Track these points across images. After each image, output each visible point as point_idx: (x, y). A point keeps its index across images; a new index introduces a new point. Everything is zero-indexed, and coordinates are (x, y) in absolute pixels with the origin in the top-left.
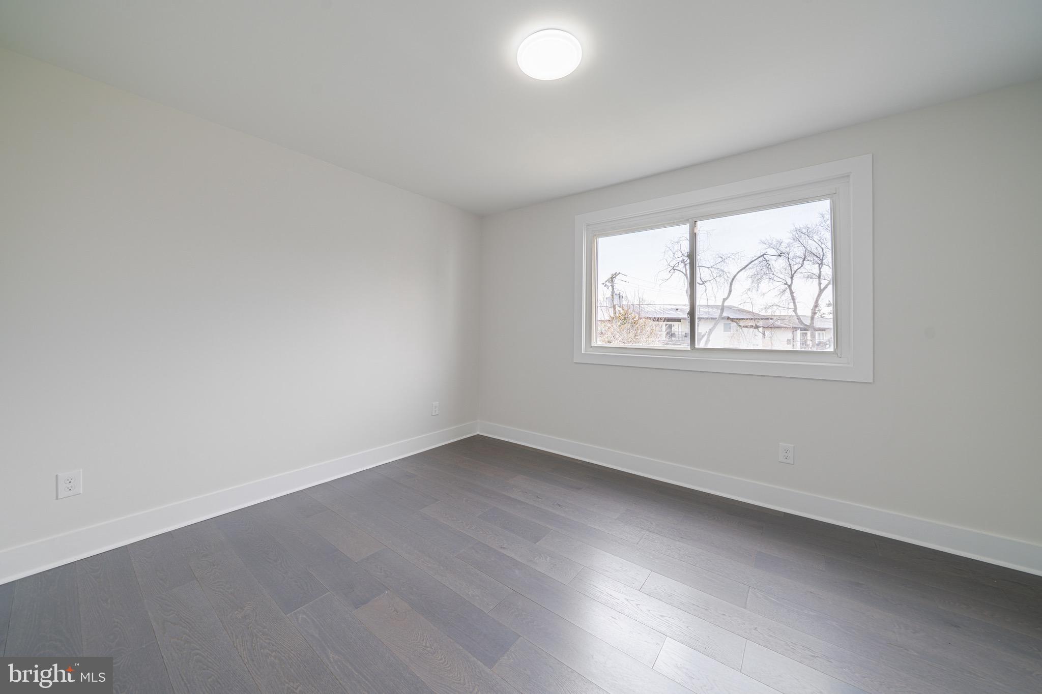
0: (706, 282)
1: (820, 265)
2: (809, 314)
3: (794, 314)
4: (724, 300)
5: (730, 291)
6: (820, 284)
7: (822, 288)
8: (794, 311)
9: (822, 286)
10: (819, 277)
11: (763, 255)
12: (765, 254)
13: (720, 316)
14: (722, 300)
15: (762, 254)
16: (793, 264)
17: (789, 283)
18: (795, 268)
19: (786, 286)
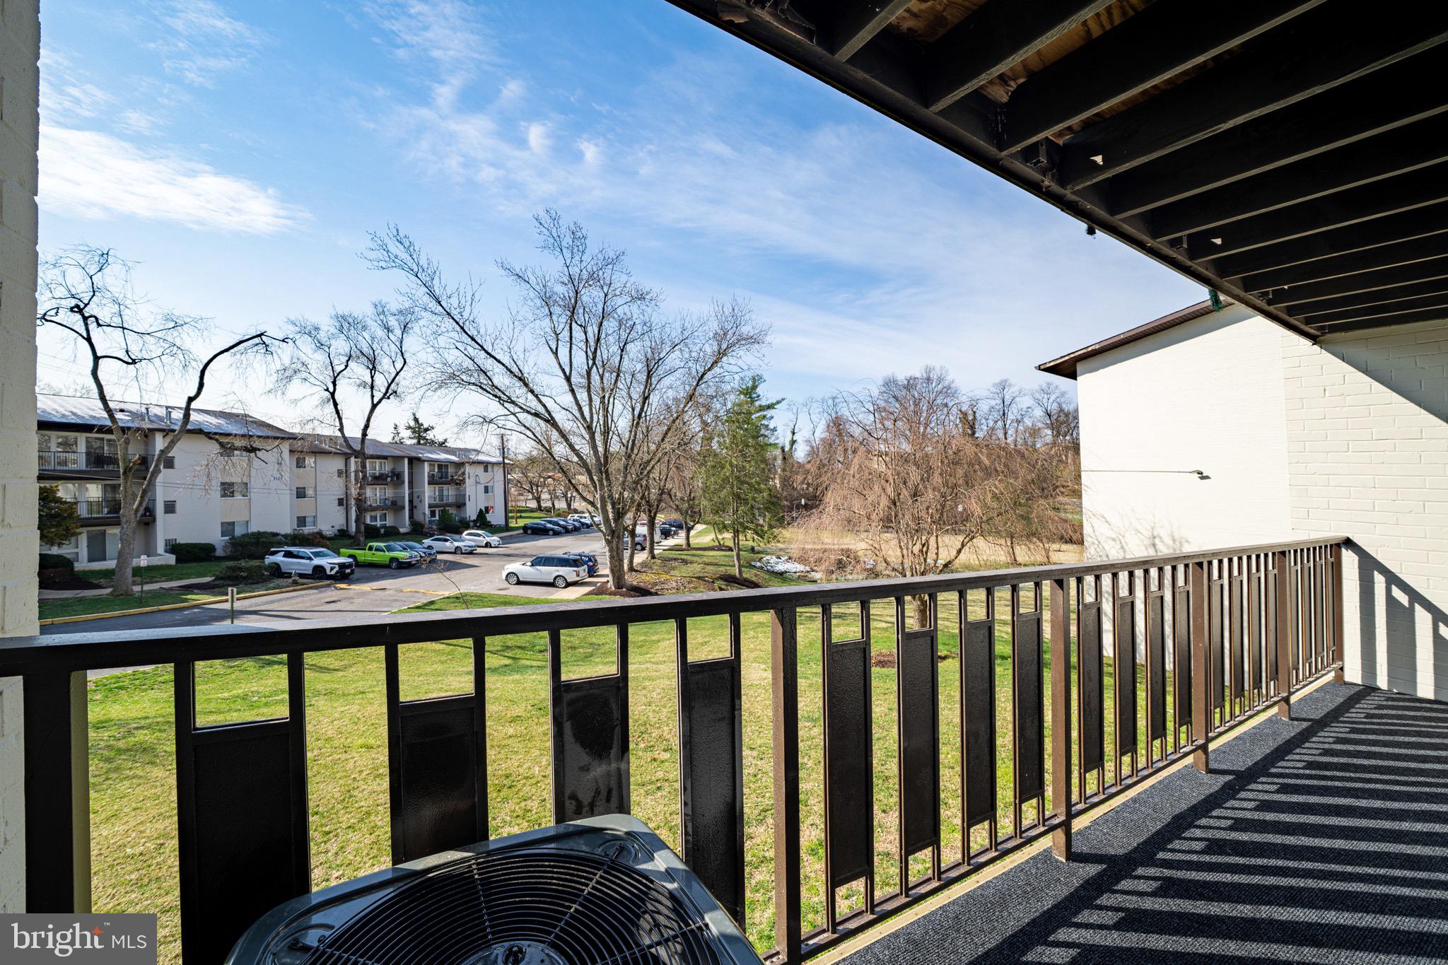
0: (141, 360)
1: (371, 370)
2: (359, 436)
3: (339, 434)
4: (191, 400)
5: (201, 385)
6: (373, 396)
7: (375, 402)
8: (339, 430)
9: (376, 401)
10: (372, 387)
11: (260, 335)
12: (262, 334)
13: (182, 427)
14: (186, 400)
15: (259, 333)
16: (335, 362)
17: (331, 390)
18: (338, 369)
19: (327, 394)
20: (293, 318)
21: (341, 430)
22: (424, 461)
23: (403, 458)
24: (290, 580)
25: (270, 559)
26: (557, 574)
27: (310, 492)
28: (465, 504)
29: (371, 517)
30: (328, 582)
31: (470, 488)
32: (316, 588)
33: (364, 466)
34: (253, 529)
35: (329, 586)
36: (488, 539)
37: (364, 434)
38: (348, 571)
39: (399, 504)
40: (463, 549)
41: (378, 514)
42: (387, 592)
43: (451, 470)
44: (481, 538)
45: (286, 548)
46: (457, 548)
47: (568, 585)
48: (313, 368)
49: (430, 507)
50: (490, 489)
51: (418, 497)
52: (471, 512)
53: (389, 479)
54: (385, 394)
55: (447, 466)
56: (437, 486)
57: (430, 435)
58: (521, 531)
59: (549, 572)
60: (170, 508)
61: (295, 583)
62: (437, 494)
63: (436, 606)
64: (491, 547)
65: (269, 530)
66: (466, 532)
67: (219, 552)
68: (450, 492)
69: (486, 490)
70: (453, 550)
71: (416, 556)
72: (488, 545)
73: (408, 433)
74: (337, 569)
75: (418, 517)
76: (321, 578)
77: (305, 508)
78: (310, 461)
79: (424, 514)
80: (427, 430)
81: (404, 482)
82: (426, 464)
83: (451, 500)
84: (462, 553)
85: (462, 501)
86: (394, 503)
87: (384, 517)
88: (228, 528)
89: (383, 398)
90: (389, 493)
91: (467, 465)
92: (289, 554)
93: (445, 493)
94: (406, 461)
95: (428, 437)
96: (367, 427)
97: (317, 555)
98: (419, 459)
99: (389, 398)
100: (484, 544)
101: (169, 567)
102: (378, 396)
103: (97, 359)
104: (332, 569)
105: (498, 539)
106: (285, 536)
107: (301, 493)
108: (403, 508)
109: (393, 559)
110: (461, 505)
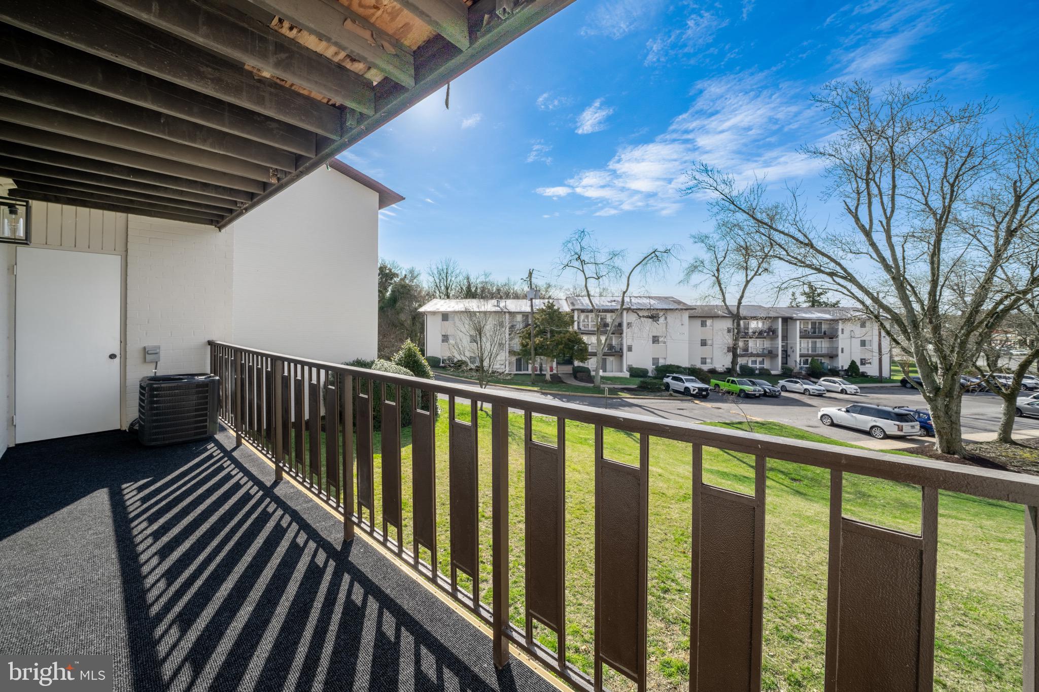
0: (603, 277)
1: (745, 256)
2: (736, 303)
3: (723, 304)
5: (628, 285)
6: (747, 275)
7: (749, 279)
10: (746, 269)
13: (622, 307)
14: (622, 293)
16: (718, 256)
17: (716, 275)
18: (720, 260)
19: (714, 278)
20: (694, 234)
21: (724, 301)
22: (796, 320)
23: (778, 317)
24: (669, 393)
25: (666, 380)
26: (874, 424)
27: (709, 342)
28: (837, 356)
29: (752, 361)
30: (690, 398)
31: (843, 341)
32: (682, 400)
33: (739, 325)
34: (668, 363)
35: (689, 400)
36: (844, 387)
37: (740, 303)
38: (704, 393)
39: (774, 352)
40: (811, 391)
41: (759, 359)
42: (720, 410)
43: (824, 327)
44: (837, 385)
45: (675, 375)
46: (806, 390)
47: (887, 437)
48: (706, 263)
49: (801, 356)
50: (867, 343)
51: (791, 348)
52: (843, 362)
53: (765, 334)
54: (757, 272)
55: (820, 324)
56: (810, 340)
57: (823, 299)
58: (899, 384)
59: (868, 421)
60: (630, 349)
61: (671, 395)
62: (810, 346)
63: (743, 427)
64: (846, 393)
65: (676, 364)
66: (822, 379)
67: (650, 374)
68: (823, 346)
69: (863, 343)
70: (802, 391)
71: (759, 391)
72: (843, 391)
73: (803, 298)
74: (697, 391)
75: (791, 364)
76: (687, 395)
77: (705, 352)
78: (709, 322)
79: (796, 361)
80: (819, 295)
81: (778, 336)
82: (798, 322)
83: (824, 351)
84: (810, 395)
85: (834, 353)
86: (770, 352)
87: (762, 362)
88: (656, 361)
89: (755, 275)
90: (767, 344)
91: (840, 322)
92: (675, 378)
93: (818, 345)
94: (780, 320)
95: (822, 301)
96: (742, 297)
97: (687, 380)
98: (791, 318)
99: (760, 274)
100: (839, 390)
101: (626, 378)
102: (751, 274)
103: (586, 279)
104: (694, 390)
105: (857, 388)
106: (685, 369)
107: (704, 343)
108: (778, 355)
109: (742, 391)
110: (833, 356)
